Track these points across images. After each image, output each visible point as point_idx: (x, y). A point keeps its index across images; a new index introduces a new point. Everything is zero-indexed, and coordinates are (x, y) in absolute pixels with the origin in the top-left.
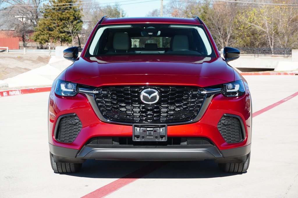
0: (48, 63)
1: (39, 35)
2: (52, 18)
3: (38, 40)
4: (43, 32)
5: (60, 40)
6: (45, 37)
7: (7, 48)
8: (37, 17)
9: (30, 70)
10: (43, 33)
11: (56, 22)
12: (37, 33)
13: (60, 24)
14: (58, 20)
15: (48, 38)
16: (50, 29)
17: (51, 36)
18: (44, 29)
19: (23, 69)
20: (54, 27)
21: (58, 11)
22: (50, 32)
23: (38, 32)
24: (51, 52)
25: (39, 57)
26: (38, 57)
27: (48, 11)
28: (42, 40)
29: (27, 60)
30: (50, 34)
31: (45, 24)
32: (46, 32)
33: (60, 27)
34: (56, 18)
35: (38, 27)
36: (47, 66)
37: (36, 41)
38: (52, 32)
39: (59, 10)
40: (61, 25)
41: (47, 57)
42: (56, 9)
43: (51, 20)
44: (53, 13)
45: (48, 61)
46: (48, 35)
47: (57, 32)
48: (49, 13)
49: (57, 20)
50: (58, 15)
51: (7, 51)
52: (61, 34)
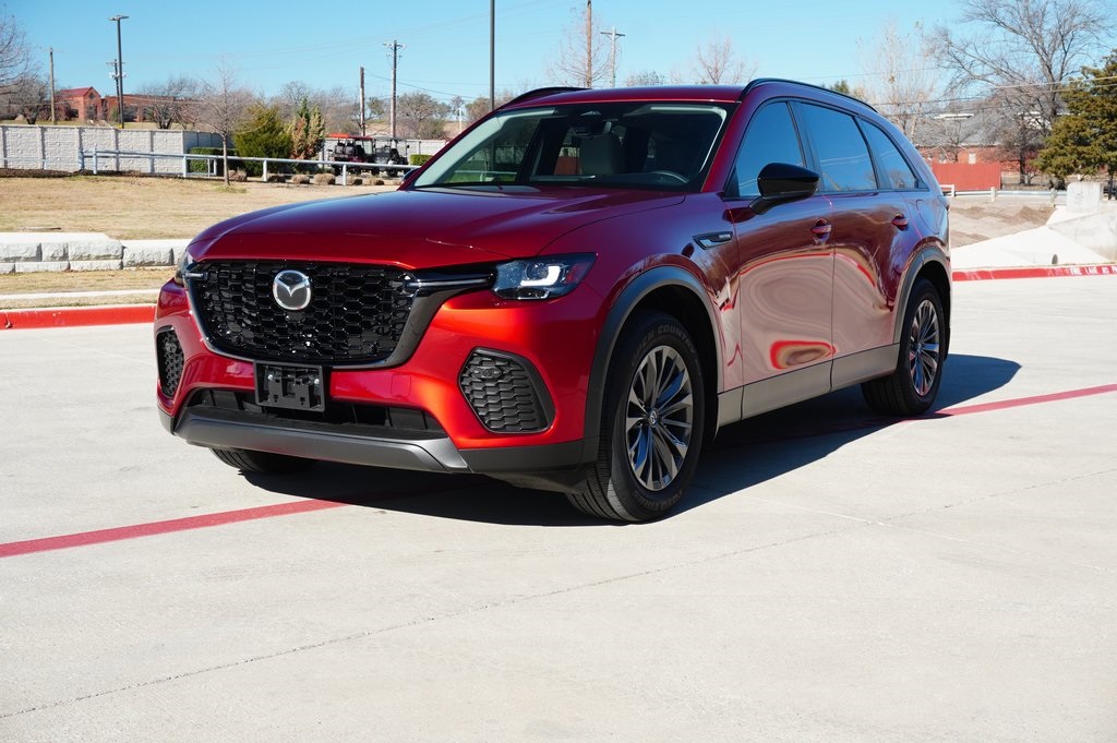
0: (1044, 224)
1: (1052, 157)
2: (1087, 114)
3: (1049, 168)
4: (1062, 148)
5: (1106, 167)
6: (1068, 160)
7: (953, 186)
8: (1055, 113)
9: (986, 239)
10: (1063, 151)
11: (1096, 123)
12: (1045, 151)
13: (1108, 128)
14: (1104, 118)
15: (1075, 163)
16: (1082, 142)
17: (1084, 158)
18: (1065, 141)
19: (968, 236)
20: (1094, 136)
21: (1105, 95)
22: (1080, 149)
23: (1052, 149)
24: (1056, 196)
25: (1025, 208)
26: (1022, 207)
27: (1081, 96)
28: (1058, 167)
29: (992, 215)
30: (1079, 154)
31: (1068, 127)
32: (1069, 149)
33: (1108, 135)
34: (1098, 114)
35: (1053, 138)
36: (1043, 229)
37: (1043, 169)
38: (1085, 149)
39: (1108, 92)
40: (1110, 131)
41: (1046, 208)
42: (1100, 91)
43: (1087, 118)
44: (1093, 101)
45: (1046, 219)
46: (1074, 157)
47: (1099, 150)
48: (1081, 100)
49: (1100, 119)
50: (1103, 106)
51: (952, 194)
52: (1110, 154)
